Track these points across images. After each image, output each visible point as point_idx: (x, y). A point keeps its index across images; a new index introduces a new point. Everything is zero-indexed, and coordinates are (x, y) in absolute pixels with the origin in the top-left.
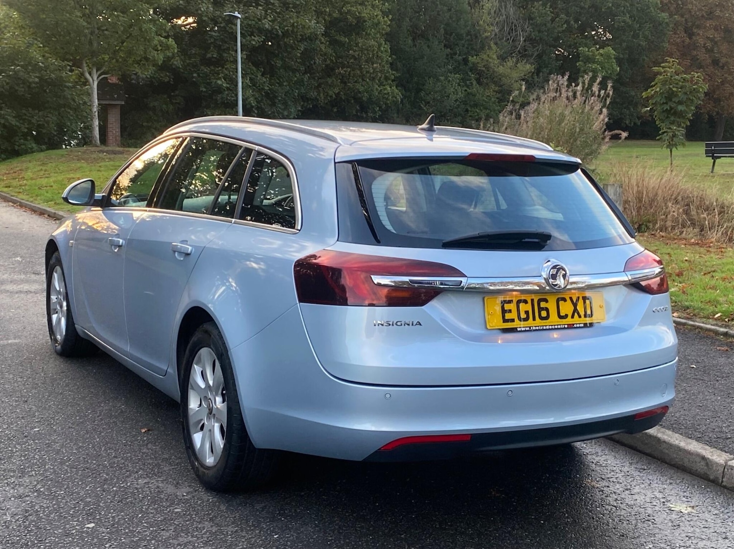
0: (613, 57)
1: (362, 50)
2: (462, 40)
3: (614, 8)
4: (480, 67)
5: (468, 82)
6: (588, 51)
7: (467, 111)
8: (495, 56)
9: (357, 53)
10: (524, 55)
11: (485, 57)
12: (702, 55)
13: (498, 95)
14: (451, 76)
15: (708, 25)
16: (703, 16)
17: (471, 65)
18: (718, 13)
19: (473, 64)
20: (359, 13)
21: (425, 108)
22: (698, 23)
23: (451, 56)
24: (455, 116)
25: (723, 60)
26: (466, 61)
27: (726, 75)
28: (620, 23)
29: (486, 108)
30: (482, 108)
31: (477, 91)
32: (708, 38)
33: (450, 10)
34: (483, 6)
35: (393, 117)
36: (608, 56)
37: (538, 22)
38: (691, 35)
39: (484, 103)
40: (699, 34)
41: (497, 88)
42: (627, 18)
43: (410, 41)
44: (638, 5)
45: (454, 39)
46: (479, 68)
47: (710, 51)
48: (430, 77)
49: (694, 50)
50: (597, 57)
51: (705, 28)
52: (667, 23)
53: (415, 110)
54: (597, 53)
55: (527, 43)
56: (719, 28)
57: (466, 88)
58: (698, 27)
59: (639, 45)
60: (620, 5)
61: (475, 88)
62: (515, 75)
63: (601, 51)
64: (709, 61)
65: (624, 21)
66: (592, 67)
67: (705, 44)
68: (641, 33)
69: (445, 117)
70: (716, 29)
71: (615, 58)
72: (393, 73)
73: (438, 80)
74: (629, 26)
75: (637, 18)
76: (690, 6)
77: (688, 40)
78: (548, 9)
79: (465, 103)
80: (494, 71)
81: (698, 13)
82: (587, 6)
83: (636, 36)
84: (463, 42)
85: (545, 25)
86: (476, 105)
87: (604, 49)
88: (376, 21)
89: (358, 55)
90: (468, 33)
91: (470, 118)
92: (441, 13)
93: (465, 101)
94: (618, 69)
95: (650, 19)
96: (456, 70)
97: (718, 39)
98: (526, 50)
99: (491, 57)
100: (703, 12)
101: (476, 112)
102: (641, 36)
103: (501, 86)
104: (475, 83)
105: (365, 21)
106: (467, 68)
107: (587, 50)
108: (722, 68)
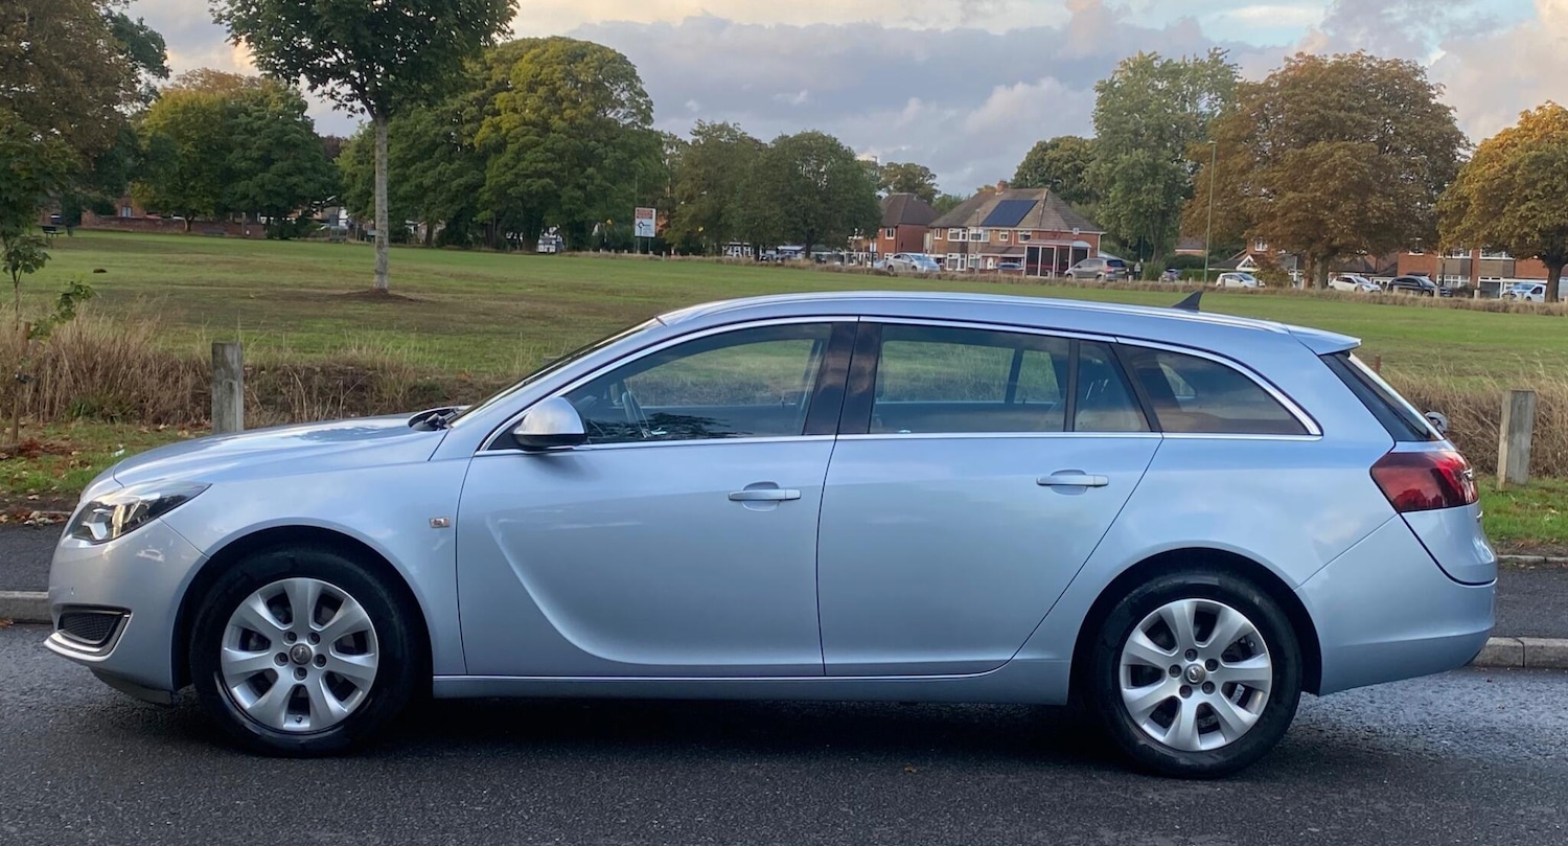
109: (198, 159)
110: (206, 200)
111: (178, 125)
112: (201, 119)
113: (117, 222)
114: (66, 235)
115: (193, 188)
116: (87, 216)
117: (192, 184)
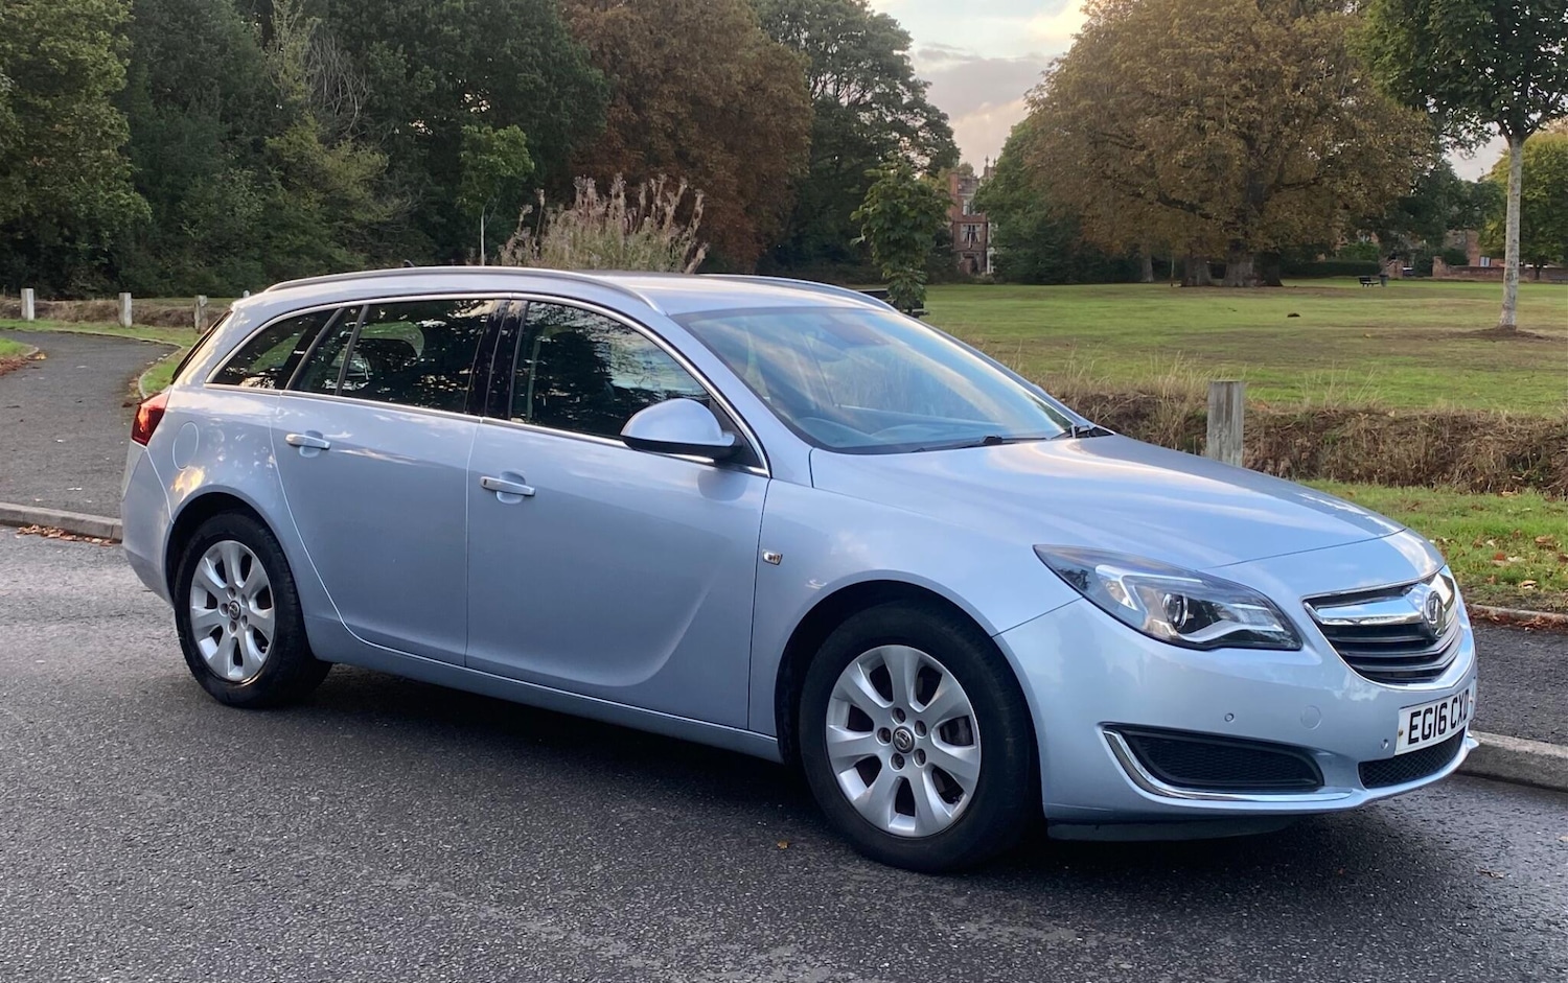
0: (523, 143)
1: (79, 122)
2: (249, 106)
3: (515, 58)
4: (288, 157)
5: (267, 184)
6: (480, 132)
7: (268, 237)
8: (314, 138)
9: (71, 128)
10: (361, 136)
11: (294, 138)
12: (662, 144)
13: (326, 209)
14: (238, 175)
15: (666, 92)
16: (656, 76)
17: (269, 153)
18: (680, 71)
19: (273, 150)
20: (72, 53)
21: (190, 232)
22: (648, 87)
23: (233, 135)
24: (248, 246)
25: (695, 152)
26: (258, 146)
27: (702, 178)
28: (527, 84)
29: (304, 232)
30: (296, 232)
31: (285, 201)
32: (667, 113)
33: (223, 50)
34: (281, 46)
35: (128, 250)
36: (514, 142)
37: (384, 77)
38: (637, 109)
39: (301, 223)
40: (652, 107)
41: (321, 196)
42: (538, 76)
43: (151, 107)
44: (554, 54)
45: (234, 104)
46: (286, 159)
47: (671, 136)
48: (195, 176)
49: (646, 133)
50: (496, 143)
51: (662, 95)
52: (602, 86)
53: (171, 235)
54: (494, 135)
55: (366, 116)
56: (684, 97)
57: (265, 196)
58: (651, 94)
59: (561, 123)
60: (524, 54)
61: (281, 195)
62: (355, 172)
63: (502, 132)
64: (672, 153)
65: (533, 81)
66: (488, 161)
67: (663, 125)
68: (562, 103)
69: (228, 250)
70: (679, 97)
71: (526, 146)
72: (127, 167)
73: (213, 181)
74: (542, 90)
75: (554, 77)
76: (635, 59)
77: (635, 117)
78: (400, 55)
79: (264, 223)
80: (313, 167)
81: (648, 71)
82: (467, 53)
83: (555, 107)
84: (250, 110)
85: (397, 83)
86: (284, 227)
87: (505, 129)
88: (105, 68)
89: (74, 132)
90: (259, 95)
91: (276, 250)
92: (207, 55)
93: (265, 219)
94: (533, 164)
95: (574, 79)
96: (241, 162)
97: (684, 115)
98: (363, 127)
99: (307, 138)
100: (657, 70)
101: (288, 239)
102: (562, 108)
103: (327, 192)
104: (279, 185)
105: (86, 69)
106: (263, 157)
107: (476, 130)
108: (693, 165)
109: (1549, 204)
110: (1555, 245)
111: (1530, 169)
112: (1555, 162)
113: (1468, 272)
114: (1380, 285)
115: (1543, 234)
116: (1438, 266)
117: (1541, 229)
